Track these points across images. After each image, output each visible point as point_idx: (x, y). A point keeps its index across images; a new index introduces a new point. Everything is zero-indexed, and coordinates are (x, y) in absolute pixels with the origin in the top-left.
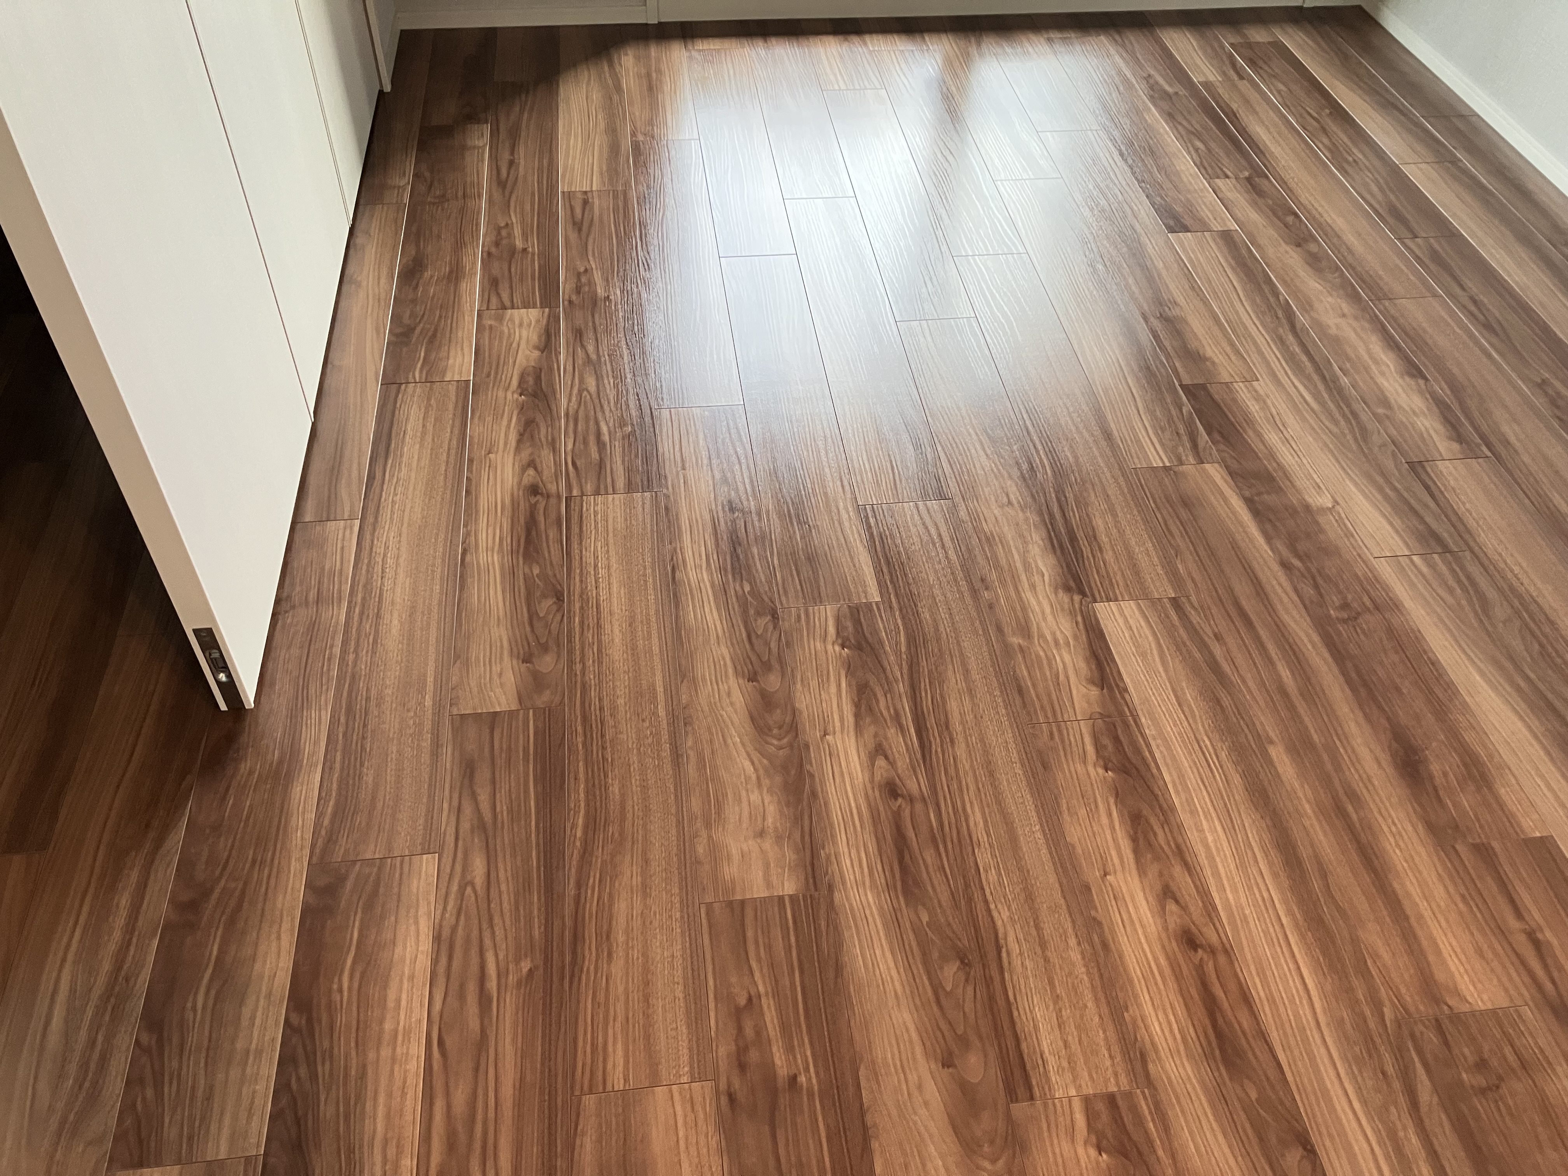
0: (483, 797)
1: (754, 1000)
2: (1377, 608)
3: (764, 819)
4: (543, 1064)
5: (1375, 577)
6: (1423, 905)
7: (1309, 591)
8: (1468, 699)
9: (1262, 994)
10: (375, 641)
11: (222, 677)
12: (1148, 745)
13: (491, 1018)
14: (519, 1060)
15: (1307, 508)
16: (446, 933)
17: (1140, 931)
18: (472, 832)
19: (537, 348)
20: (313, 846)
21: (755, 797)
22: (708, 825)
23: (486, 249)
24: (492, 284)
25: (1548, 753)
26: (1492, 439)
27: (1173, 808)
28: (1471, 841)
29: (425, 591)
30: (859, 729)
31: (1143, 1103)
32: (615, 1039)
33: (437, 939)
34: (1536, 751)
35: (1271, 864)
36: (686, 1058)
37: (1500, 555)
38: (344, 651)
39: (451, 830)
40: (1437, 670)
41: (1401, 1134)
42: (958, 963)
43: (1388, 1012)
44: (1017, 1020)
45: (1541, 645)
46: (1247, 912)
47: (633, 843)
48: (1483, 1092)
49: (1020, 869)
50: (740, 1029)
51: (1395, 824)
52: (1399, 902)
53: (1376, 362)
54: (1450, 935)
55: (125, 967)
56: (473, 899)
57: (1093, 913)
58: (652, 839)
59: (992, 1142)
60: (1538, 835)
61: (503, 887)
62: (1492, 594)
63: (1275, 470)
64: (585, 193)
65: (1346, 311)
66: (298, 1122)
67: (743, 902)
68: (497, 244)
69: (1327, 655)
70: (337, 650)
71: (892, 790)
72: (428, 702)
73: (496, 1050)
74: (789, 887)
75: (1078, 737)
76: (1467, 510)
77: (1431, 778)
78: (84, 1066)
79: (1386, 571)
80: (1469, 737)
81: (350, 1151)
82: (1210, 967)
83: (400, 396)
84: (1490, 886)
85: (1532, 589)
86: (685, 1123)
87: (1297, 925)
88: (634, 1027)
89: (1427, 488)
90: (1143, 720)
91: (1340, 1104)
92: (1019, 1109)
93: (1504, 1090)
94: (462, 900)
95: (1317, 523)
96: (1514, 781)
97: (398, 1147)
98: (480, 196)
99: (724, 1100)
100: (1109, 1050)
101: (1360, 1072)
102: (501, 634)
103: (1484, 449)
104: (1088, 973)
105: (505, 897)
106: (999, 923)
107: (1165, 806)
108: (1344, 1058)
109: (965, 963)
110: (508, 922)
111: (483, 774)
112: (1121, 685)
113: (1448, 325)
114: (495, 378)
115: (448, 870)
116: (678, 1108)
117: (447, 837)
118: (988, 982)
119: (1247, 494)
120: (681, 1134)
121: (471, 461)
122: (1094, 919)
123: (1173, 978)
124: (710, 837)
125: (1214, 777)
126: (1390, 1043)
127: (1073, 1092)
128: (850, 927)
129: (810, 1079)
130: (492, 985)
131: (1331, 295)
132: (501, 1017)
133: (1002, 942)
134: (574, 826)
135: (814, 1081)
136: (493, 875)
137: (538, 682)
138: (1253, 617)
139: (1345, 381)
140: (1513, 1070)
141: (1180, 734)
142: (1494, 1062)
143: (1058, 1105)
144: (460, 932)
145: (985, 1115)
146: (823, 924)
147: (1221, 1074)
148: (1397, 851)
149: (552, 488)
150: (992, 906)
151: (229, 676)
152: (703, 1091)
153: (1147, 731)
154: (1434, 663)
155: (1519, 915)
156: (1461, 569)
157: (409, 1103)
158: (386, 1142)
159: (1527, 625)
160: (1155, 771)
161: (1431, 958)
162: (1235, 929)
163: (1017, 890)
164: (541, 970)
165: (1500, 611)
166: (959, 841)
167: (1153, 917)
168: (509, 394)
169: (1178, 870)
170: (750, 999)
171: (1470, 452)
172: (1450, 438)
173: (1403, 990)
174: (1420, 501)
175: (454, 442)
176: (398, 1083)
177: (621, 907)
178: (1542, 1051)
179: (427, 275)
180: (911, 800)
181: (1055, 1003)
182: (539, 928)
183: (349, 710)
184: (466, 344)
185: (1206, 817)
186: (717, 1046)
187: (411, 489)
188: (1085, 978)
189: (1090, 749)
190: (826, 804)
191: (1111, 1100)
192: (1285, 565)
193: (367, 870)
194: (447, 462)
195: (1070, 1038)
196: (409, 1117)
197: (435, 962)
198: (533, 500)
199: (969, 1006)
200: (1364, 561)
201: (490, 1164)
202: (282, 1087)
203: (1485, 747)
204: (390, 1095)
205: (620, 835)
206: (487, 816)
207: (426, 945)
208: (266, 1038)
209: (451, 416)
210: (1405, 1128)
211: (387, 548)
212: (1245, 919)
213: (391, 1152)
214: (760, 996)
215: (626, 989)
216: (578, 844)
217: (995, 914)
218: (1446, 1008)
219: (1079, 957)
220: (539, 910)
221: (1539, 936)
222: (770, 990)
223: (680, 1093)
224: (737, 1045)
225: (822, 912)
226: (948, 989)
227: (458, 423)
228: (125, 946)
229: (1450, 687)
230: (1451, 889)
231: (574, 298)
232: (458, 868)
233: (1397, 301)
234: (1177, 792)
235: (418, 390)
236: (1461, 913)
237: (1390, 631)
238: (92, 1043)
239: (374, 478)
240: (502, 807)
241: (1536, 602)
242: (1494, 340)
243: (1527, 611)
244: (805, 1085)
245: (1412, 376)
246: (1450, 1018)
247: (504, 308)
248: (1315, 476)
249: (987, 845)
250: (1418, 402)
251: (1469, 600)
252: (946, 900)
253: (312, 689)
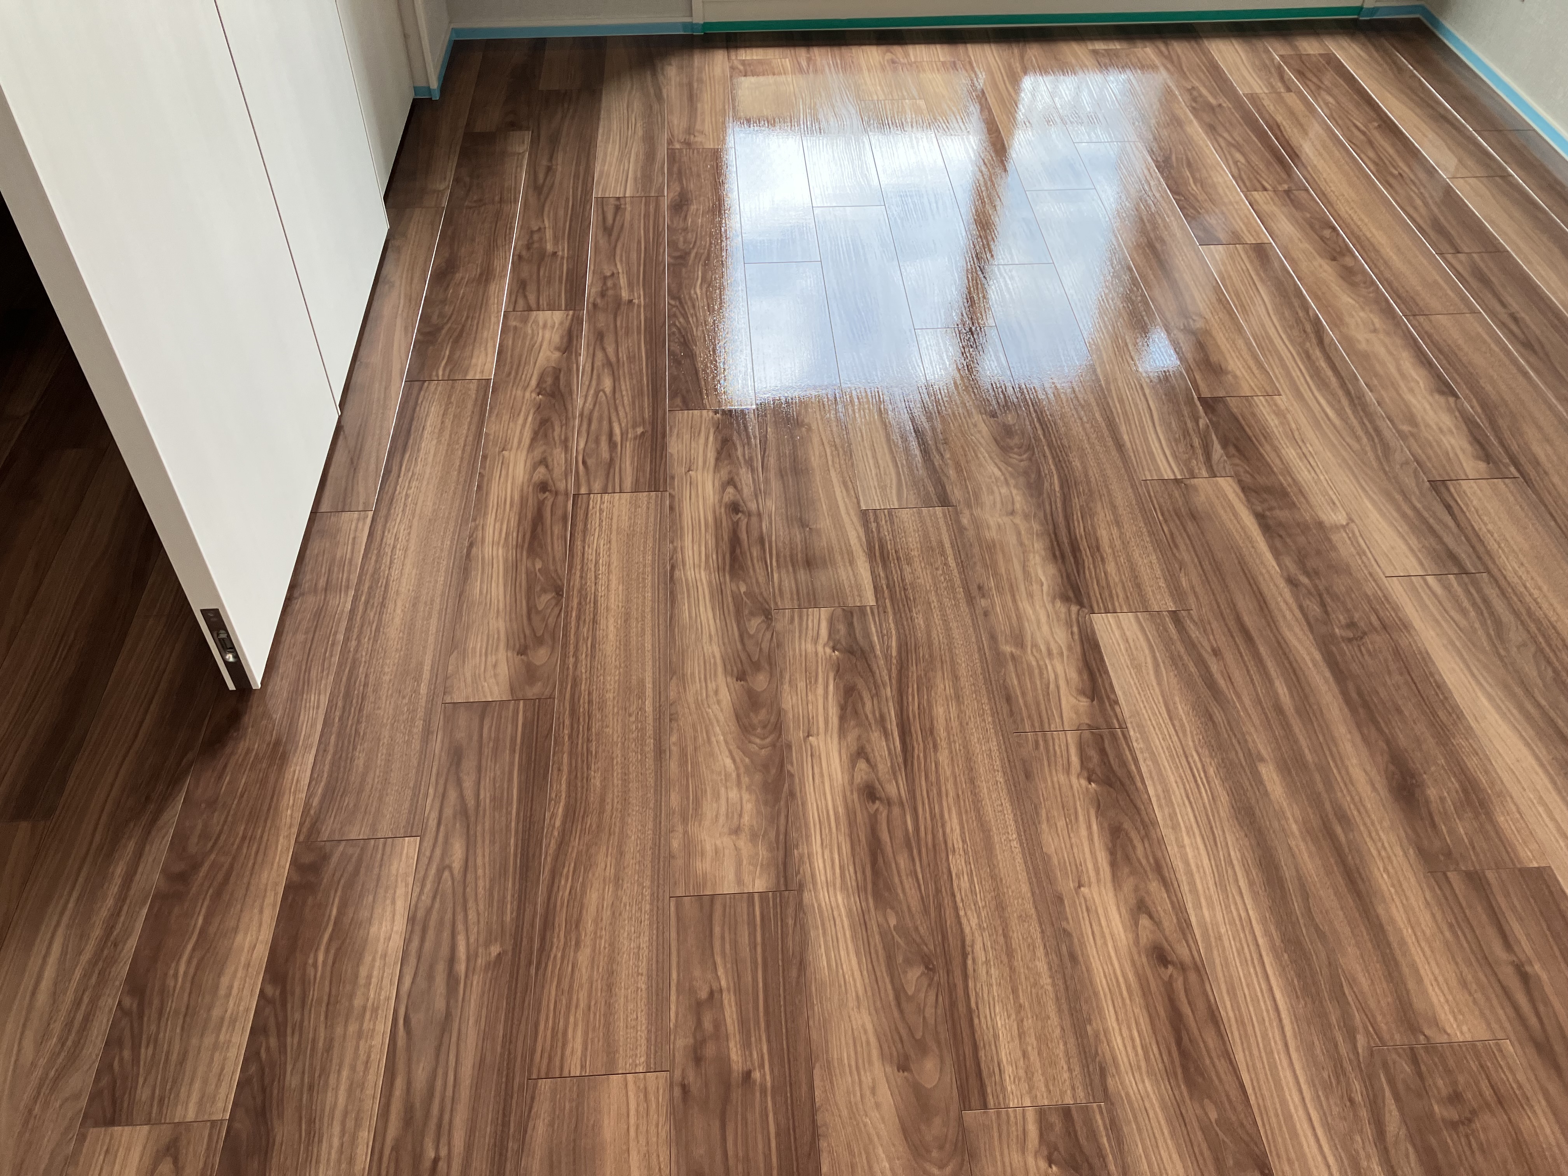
0: (468, 784)
1: (716, 995)
2: (1385, 627)
3: (740, 816)
4: (503, 1047)
5: (1385, 596)
6: (1407, 933)
7: (1315, 609)
8: (1473, 724)
9: (1231, 1014)
10: (378, 630)
11: (230, 658)
12: (1135, 760)
13: (457, 1001)
14: (480, 1043)
15: (1320, 525)
16: (421, 914)
17: (1110, 944)
18: (455, 817)
19: (558, 349)
20: (301, 825)
21: (733, 794)
22: (685, 820)
23: (517, 253)
24: (520, 286)
25: (1554, 783)
26: (1523, 460)
27: (1154, 823)
28: (1463, 868)
29: (430, 582)
30: (842, 732)
31: (1098, 1117)
32: (576, 1025)
33: (412, 920)
34: (1542, 781)
35: (1251, 884)
36: (644, 1048)
37: (1520, 578)
38: (347, 639)
39: (434, 815)
40: (1443, 694)
41: (1364, 1164)
42: (922, 968)
43: (1361, 1040)
44: (977, 1027)
45: (1555, 671)
46: (1223, 931)
47: (610, 834)
48: (1453, 1125)
49: (993, 877)
50: (699, 1023)
51: (1385, 849)
52: (1381, 926)
53: (1404, 377)
54: (1433, 963)
55: (115, 933)
56: (450, 883)
57: (1064, 924)
58: (629, 832)
59: (941, 1148)
60: (1536, 865)
61: (480, 872)
62: (1507, 617)
63: (1289, 485)
64: (618, 199)
65: (1378, 326)
66: (264, 1090)
67: (713, 896)
68: (528, 247)
69: (1328, 674)
70: (340, 637)
71: (870, 793)
72: (423, 690)
73: (459, 1030)
74: (759, 884)
75: (1064, 748)
76: (1489, 531)
77: (1427, 802)
78: (69, 1025)
79: (1398, 591)
80: (1472, 763)
81: (311, 1122)
82: (1179, 984)
83: (422, 393)
84: (1479, 915)
85: (1550, 614)
86: (637, 1111)
87: (1273, 948)
88: (595, 1014)
89: (1448, 508)
90: (1132, 733)
91: (1303, 1130)
92: (969, 1116)
93: (1477, 1125)
94: (439, 883)
95: (1329, 540)
96: (1514, 809)
97: (356, 1120)
98: (516, 201)
99: (677, 1092)
100: (1068, 1063)
101: (1326, 1097)
102: (499, 625)
103: (1512, 469)
104: (1054, 985)
105: (481, 883)
106: (967, 930)
107: (1146, 819)
108: (1312, 1084)
109: (930, 968)
110: (481, 907)
111: (469, 764)
112: (1112, 697)
113: (1485, 342)
114: (515, 378)
115: (428, 854)
116: (631, 1095)
117: (430, 821)
118: (952, 989)
119: (1259, 509)
120: (632, 1120)
121: (485, 457)
122: (1065, 930)
123: (1140, 993)
124: (685, 832)
125: (1200, 793)
126: (1361, 1070)
127: (1027, 1102)
128: (817, 928)
129: (764, 1076)
130: (461, 968)
131: (1363, 309)
132: (467, 998)
133: (969, 949)
134: (553, 816)
135: (768, 1078)
136: (471, 861)
137: (530, 673)
138: (1255, 634)
139: (1370, 397)
140: (1488, 1105)
141: (1169, 748)
142: (1469, 1095)
143: (1012, 1115)
144: (434, 916)
145: (937, 1121)
146: (790, 922)
147: (1181, 1093)
148: (1385, 876)
149: (561, 486)
150: (962, 913)
151: (236, 656)
152: (657, 1082)
153: (1135, 744)
154: (1440, 686)
155: (1508, 945)
156: (1478, 592)
157: (371, 1077)
158: (346, 1114)
159: (1542, 651)
160: (1139, 784)
161: (1411, 985)
162: (1209, 948)
163: (989, 897)
164: (510, 954)
165: (1515, 635)
166: (934, 846)
167: (1125, 931)
168: (527, 394)
169: (1154, 886)
170: (711, 993)
171: (1496, 472)
172: (1478, 458)
173: (1379, 1018)
174: (1440, 521)
175: (471, 438)
176: (363, 1057)
177: (592, 898)
178: (1520, 1087)
179: (458, 276)
180: (889, 803)
181: (1018, 1013)
182: (512, 913)
183: (347, 695)
184: (490, 344)
185: (1188, 833)
186: (675, 1039)
187: (425, 483)
188: (1050, 988)
189: (1075, 759)
190: (804, 804)
191: (1066, 1112)
192: (1292, 582)
193: (350, 851)
194: (462, 458)
195: (1030, 1048)
196: (369, 1092)
197: (407, 942)
198: (542, 496)
199: (929, 1012)
200: (1375, 580)
201: (444, 1140)
202: (252, 1055)
203: (1486, 772)
204: (353, 1068)
205: (598, 827)
206: (471, 803)
207: (400, 925)
208: (241, 1008)
209: (469, 413)
210: (1368, 1157)
211: (396, 539)
212: (1220, 938)
213: (350, 1124)
214: (721, 990)
215: (590, 978)
216: (556, 833)
217: (964, 921)
218: (1422, 1038)
219: (1046, 967)
220: (513, 896)
221: (1528, 969)
222: (732, 985)
223: (635, 1082)
224: (695, 1037)
225: (790, 911)
226: (910, 993)
227: (476, 419)
228: (116, 914)
229: (1454, 712)
230: (1439, 916)
231: (599, 301)
232: (438, 852)
233: (1432, 318)
234: (1160, 806)
235: (439, 388)
236: (1446, 943)
237: (1397, 652)
238: (77, 1003)
239: (390, 472)
240: (486, 795)
241: (1554, 628)
242: (1532, 359)
243: (1544, 636)
244: (758, 1080)
245: (1442, 393)
246: (1426, 1049)
247: (530, 309)
248: (1331, 493)
249: (962, 852)
250: (1447, 421)
251: (1483, 624)
252: (915, 904)
253: (314, 673)
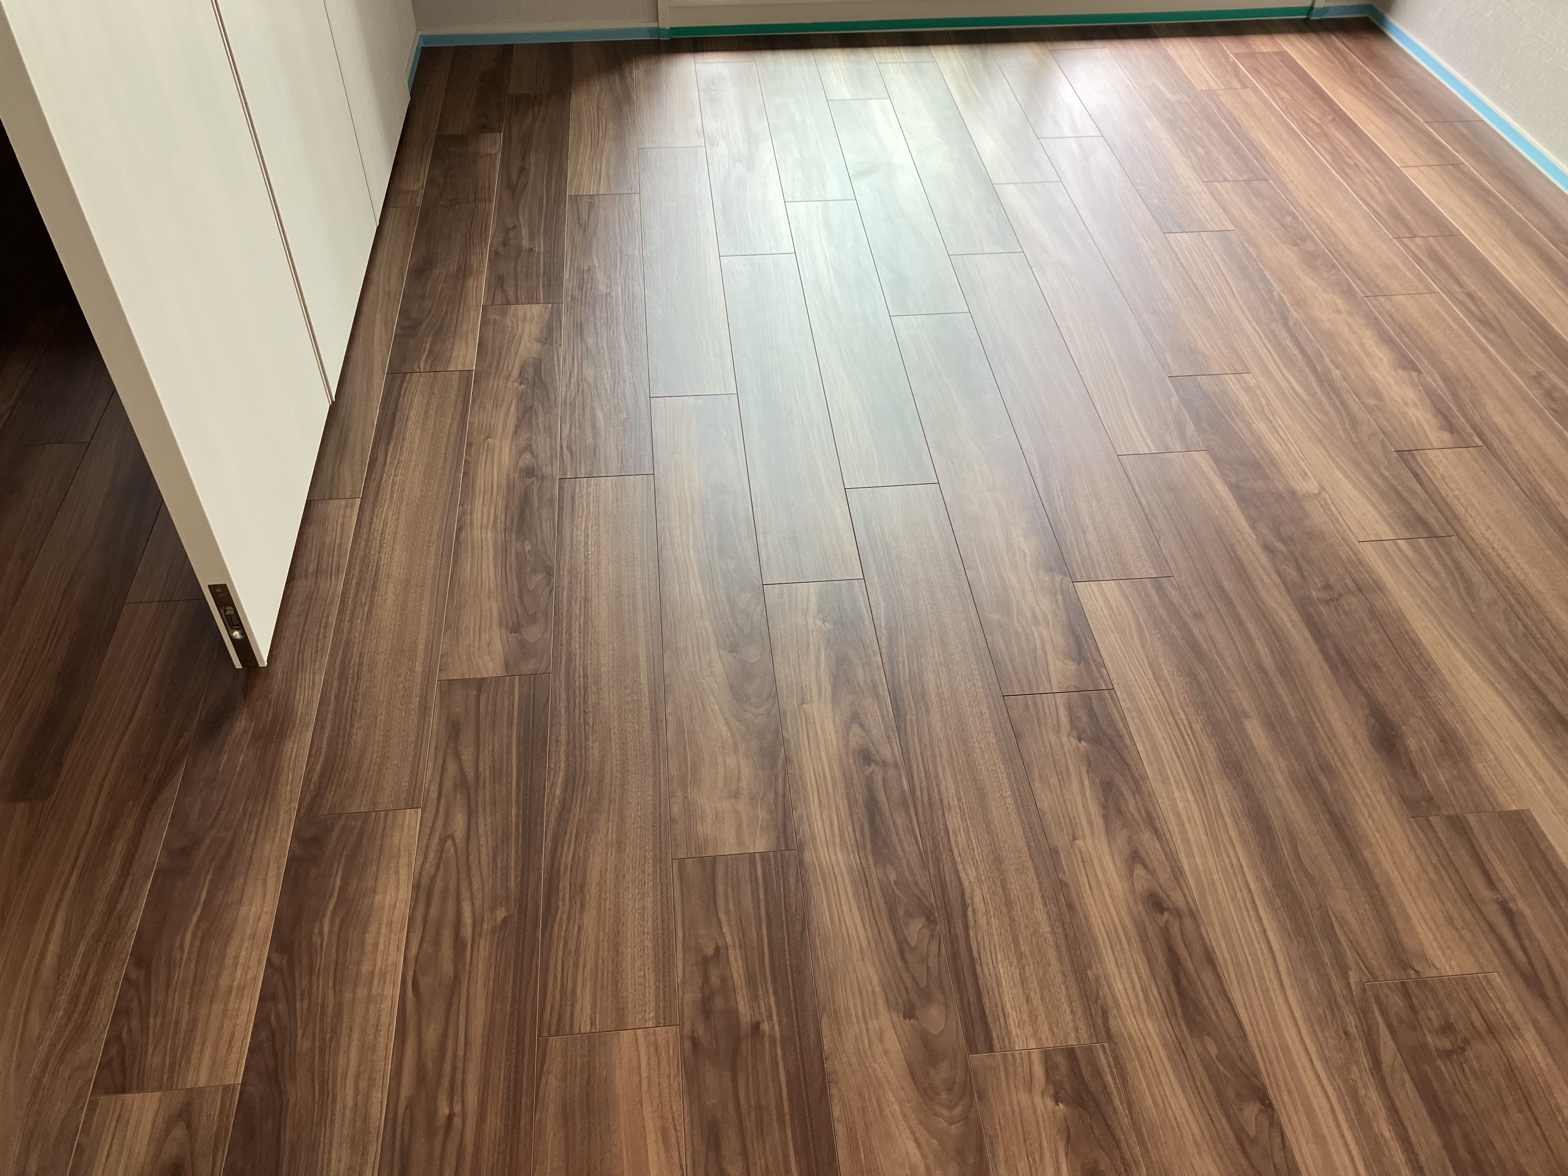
0: (467, 756)
1: (721, 951)
2: (1360, 589)
3: (739, 781)
4: (512, 1007)
5: (1358, 560)
6: (1394, 874)
7: (1292, 573)
8: (1449, 678)
9: (1227, 956)
10: (370, 611)
11: (237, 635)
12: (1123, 718)
13: (465, 964)
14: (490, 1004)
15: (1293, 493)
16: (425, 881)
17: (1107, 894)
18: (455, 790)
19: (538, 340)
20: (301, 800)
21: (731, 761)
22: (684, 786)
23: (493, 249)
24: (498, 283)
25: (1529, 731)
26: (1486, 430)
27: (1145, 778)
28: (1445, 812)
29: (420, 565)
30: (835, 699)
31: (1102, 1056)
32: (584, 984)
33: (417, 887)
34: (1517, 729)
35: (1241, 834)
36: (653, 1004)
37: (1488, 540)
38: (339, 621)
39: (434, 787)
40: (1418, 650)
41: (1362, 1092)
42: (924, 920)
43: (1353, 977)
44: (980, 975)
45: (1525, 626)
46: (1216, 877)
47: (610, 801)
48: (1447, 1055)
49: (990, 832)
50: (706, 979)
51: (1369, 797)
52: (1368, 868)
53: (1367, 354)
54: (1420, 903)
55: (118, 908)
56: (453, 851)
57: (1061, 875)
58: (629, 798)
59: (950, 1090)
60: (1515, 808)
61: (482, 841)
62: (1477, 577)
63: (1262, 458)
64: (592, 196)
65: (1341, 307)
66: (275, 1054)
67: (714, 858)
68: (505, 244)
69: (1307, 633)
70: (333, 619)
71: (866, 756)
72: (419, 667)
73: (468, 992)
74: (761, 845)
75: (1053, 709)
76: (1456, 497)
77: (1407, 753)
78: (74, 999)
79: (1371, 555)
80: (1448, 715)
81: (324, 1083)
82: (1175, 929)
83: (405, 384)
84: (1462, 857)
85: (1518, 573)
86: (648, 1064)
87: (1265, 890)
88: (603, 973)
89: (1416, 475)
90: (1119, 694)
91: (1301, 1062)
92: (976, 1059)
93: (1469, 1053)
94: (442, 853)
95: (1303, 509)
96: (1491, 756)
97: (369, 1080)
98: (490, 200)
99: (688, 1044)
100: (1071, 1006)
101: (1322, 1031)
102: (491, 606)
103: (1476, 438)
104: (1053, 932)
105: (484, 850)
106: (966, 884)
107: (1137, 775)
108: (1308, 1019)
109: (931, 921)
110: (485, 874)
111: (467, 737)
112: (1099, 660)
113: (1444, 320)
114: (498, 369)
115: (430, 824)
116: (642, 1050)
117: (431, 793)
118: (953, 941)
119: (1234, 480)
120: (644, 1075)
121: (470, 445)
122: (1061, 881)
123: (1137, 938)
124: (685, 798)
125: (1188, 749)
126: (1355, 1005)
127: (1032, 1044)
128: (819, 885)
129: (772, 1027)
130: (467, 931)
131: (1326, 292)
132: (474, 962)
133: (969, 901)
134: (553, 785)
135: (777, 1028)
136: (473, 828)
137: (524, 650)
138: (1233, 597)
139: (1336, 373)
140: (1479, 1034)
141: (1155, 707)
142: (1460, 1026)
143: (1017, 1056)
144: (439, 883)
145: (944, 1066)
146: (792, 880)
147: (1181, 1031)
148: (1370, 821)
149: (547, 470)
150: (960, 867)
151: (243, 632)
152: (667, 1035)
153: (1122, 704)
154: (1415, 643)
155: (1491, 884)
156: (1447, 554)
157: (382, 1040)
158: (358, 1075)
159: (1511, 607)
160: (1128, 742)
161: (1399, 924)
162: (1202, 894)
163: (986, 851)
164: (516, 918)
165: (1486, 594)
166: (930, 805)
167: (1120, 880)
168: (510, 384)
169: (1146, 837)
170: (717, 950)
171: (1462, 443)
172: (1441, 428)
173: (1370, 955)
174: (1408, 488)
175: (455, 428)
176: (372, 1021)
177: (595, 862)
178: (1510, 1017)
179: (436, 272)
180: (885, 765)
181: (1019, 960)
182: (516, 879)
183: (343, 676)
184: (470, 336)
185: (1178, 787)
186: (683, 994)
187: (411, 470)
188: (1049, 936)
189: (1064, 719)
190: (801, 768)
191: (1070, 1053)
192: (1268, 548)
193: (353, 823)
194: (447, 446)
195: (1032, 994)
196: (381, 1053)
197: (413, 908)
198: (528, 481)
199: (932, 962)
200: (1348, 546)
201: (457, 1098)
202: (261, 1022)
203: (1463, 722)
204: (364, 1032)
205: (598, 793)
206: (470, 774)
207: (405, 893)
208: (249, 976)
209: (452, 403)
210: (1365, 1086)
211: (385, 524)
212: (1212, 884)
213: (363, 1084)
214: (727, 948)
215: (597, 937)
216: (557, 801)
217: (963, 875)
218: (1412, 973)
219: (1045, 916)
220: (516, 862)
221: (1512, 906)
222: (737, 941)
223: (645, 1038)
224: (703, 993)
225: (792, 871)
226: (913, 944)
227: (459, 409)
228: (119, 889)
229: (1430, 666)
230: (1424, 859)
231: (577, 294)
232: (440, 822)
233: (1393, 298)
234: (1150, 762)
235: (422, 380)
236: (1432, 883)
237: (1373, 613)
238: (83, 977)
239: (376, 460)
240: (485, 766)
241: (1522, 585)
242: (1491, 335)
243: (1513, 594)
244: (767, 1033)
245: (1405, 368)
246: (1417, 983)
247: (509, 303)
248: (1302, 464)
249: (957, 810)
250: (1410, 394)
251: (1454, 584)
252: (915, 861)
253: (307, 655)
